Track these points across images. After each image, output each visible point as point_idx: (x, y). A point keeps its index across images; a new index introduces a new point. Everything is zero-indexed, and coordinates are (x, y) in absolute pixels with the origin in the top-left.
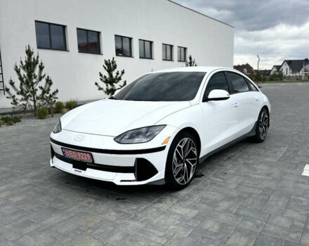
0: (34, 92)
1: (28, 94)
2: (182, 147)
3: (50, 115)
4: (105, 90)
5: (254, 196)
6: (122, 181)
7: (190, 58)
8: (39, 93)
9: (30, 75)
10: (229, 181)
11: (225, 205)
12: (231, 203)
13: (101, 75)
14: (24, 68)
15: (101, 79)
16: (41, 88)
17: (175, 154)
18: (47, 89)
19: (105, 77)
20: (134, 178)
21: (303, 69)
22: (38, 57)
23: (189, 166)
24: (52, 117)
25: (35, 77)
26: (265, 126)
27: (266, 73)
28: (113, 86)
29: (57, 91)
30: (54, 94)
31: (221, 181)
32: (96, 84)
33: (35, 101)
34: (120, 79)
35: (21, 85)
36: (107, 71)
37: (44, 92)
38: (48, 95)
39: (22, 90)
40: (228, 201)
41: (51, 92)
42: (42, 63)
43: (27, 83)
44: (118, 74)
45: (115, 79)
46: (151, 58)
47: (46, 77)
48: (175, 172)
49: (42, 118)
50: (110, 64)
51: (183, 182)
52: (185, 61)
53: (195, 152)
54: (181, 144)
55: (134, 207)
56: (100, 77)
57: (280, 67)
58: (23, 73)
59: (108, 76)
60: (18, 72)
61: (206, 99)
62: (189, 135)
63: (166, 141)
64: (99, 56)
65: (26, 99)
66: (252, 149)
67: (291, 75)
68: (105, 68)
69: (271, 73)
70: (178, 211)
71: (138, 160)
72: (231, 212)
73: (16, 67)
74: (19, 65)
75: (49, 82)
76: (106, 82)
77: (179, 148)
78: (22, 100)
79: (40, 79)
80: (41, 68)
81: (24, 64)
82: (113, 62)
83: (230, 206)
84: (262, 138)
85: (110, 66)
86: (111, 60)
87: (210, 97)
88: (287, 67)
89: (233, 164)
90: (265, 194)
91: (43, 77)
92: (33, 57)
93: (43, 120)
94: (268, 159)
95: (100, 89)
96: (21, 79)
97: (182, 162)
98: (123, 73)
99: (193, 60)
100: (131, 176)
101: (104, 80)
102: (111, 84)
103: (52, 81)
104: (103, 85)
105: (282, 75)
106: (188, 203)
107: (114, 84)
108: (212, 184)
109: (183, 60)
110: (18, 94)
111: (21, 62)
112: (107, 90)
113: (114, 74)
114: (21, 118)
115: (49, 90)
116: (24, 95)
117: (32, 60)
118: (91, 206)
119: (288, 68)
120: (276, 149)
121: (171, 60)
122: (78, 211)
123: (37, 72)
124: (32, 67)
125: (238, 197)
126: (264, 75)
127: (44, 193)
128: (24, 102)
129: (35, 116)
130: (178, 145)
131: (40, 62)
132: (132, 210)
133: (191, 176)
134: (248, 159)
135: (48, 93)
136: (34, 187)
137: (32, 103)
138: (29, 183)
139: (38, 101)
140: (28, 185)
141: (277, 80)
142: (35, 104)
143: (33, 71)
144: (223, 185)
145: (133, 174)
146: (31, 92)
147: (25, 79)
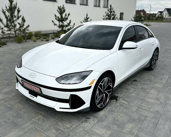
0: (15, 26)
1: (11, 27)
2: (103, 84)
3: (25, 40)
4: (58, 25)
5: (149, 119)
6: (60, 108)
7: (111, 6)
8: (18, 26)
9: (12, 16)
10: (132, 104)
11: (129, 126)
12: (133, 125)
13: (56, 16)
14: (8, 11)
15: (56, 19)
16: (19, 23)
17: (98, 89)
18: (22, 24)
19: (58, 17)
20: (69, 107)
22: (16, 4)
23: (106, 95)
24: (26, 42)
25: (15, 17)
26: (156, 60)
27: (154, 15)
28: (63, 23)
29: (29, 26)
30: (27, 27)
31: (127, 103)
32: (53, 21)
33: (15, 32)
34: (67, 19)
35: (7, 21)
36: (60, 13)
37: (21, 27)
38: (23, 28)
39: (7, 24)
40: (132, 122)
41: (25, 27)
42: (19, 8)
43: (10, 21)
44: (66, 15)
45: (64, 19)
46: (87, 5)
47: (22, 17)
48: (97, 101)
49: (19, 43)
50: (61, 9)
52: (107, 7)
53: (111, 86)
54: (102, 83)
55: (68, 126)
56: (55, 17)
57: (162, 12)
58: (8, 14)
59: (60, 17)
60: (4, 13)
61: (121, 48)
62: (109, 75)
64: (55, 3)
65: (10, 30)
67: (168, 17)
68: (58, 11)
69: (157, 16)
71: (72, 96)
72: (133, 133)
73: (3, 10)
74: (5, 9)
75: (24, 20)
76: (59, 20)
77: (101, 86)
78: (8, 31)
79: (18, 18)
80: (19, 11)
81: (8, 8)
82: (63, 8)
83: (133, 128)
84: (153, 68)
86: (62, 6)
87: (124, 47)
88: (167, 12)
89: (135, 89)
90: (156, 118)
91: (20, 17)
92: (13, 3)
93: (20, 44)
94: (156, 85)
95: (55, 25)
96: (6, 17)
97: (102, 93)
98: (69, 15)
99: (112, 7)
101: (57, 19)
102: (62, 22)
103: (25, 20)
104: (57, 22)
105: (163, 17)
106: (104, 124)
107: (64, 22)
108: (121, 105)
109: (106, 6)
110: (5, 27)
111: (6, 7)
112: (59, 26)
113: (64, 16)
114: (6, 42)
115: (24, 25)
116: (9, 28)
117: (13, 6)
118: (39, 122)
120: (161, 76)
121: (99, 6)
122: (30, 127)
123: (16, 13)
124: (13, 10)
125: (138, 119)
126: (152, 16)
127: (10, 109)
128: (9, 32)
129: (16, 41)
130: (100, 83)
131: (17, 7)
132: (67, 128)
133: (107, 101)
134: (144, 84)
135: (23, 27)
136: (5, 102)
137: (14, 33)
138: (2, 98)
139: (17, 32)
140: (1, 100)
141: (159, 20)
142: (15, 33)
143: (13, 13)
144: (128, 108)
145: (68, 104)
146: (13, 26)
147: (9, 18)
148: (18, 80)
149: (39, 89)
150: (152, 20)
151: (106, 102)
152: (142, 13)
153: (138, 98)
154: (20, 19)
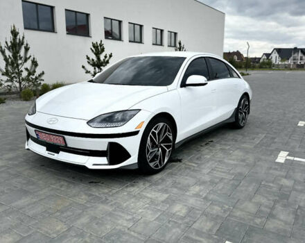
0: (19, 73)
1: (13, 75)
2: (157, 132)
3: (35, 97)
4: (92, 73)
5: (225, 181)
6: (94, 165)
7: (180, 44)
8: (25, 74)
9: (15, 56)
10: (203, 166)
11: (195, 189)
12: (202, 188)
13: (88, 58)
14: (9, 49)
15: (89, 63)
16: (27, 69)
17: (149, 138)
18: (32, 70)
19: (93, 60)
20: (107, 163)
21: (292, 58)
22: (23, 38)
23: (164, 151)
25: (21, 58)
26: (245, 113)
27: (256, 60)
28: (101, 69)
29: (43, 73)
30: (40, 75)
31: (196, 165)
32: (83, 67)
33: (20, 83)
34: (108, 62)
35: (7, 65)
36: (95, 54)
37: (30, 74)
38: (34, 77)
39: (7, 70)
40: (199, 186)
41: (37, 74)
42: (27, 45)
43: (12, 64)
44: (106, 57)
45: (102, 63)
46: (141, 42)
47: (32, 58)
48: (149, 157)
49: (26, 100)
50: (97, 47)
51: (157, 166)
52: (175, 46)
53: (171, 137)
54: (155, 129)
55: (106, 191)
56: (87, 60)
57: (270, 54)
58: (8, 53)
59: (95, 59)
60: (3, 52)
62: (164, 120)
63: (140, 126)
64: (87, 38)
65: (11, 80)
66: (231, 135)
67: (280, 63)
68: (93, 51)
69: (261, 61)
70: (149, 195)
71: (111, 144)
72: (201, 196)
73: (1, 47)
74: (3, 45)
75: (35, 63)
76: (94, 65)
77: (154, 133)
78: (7, 81)
79: (26, 60)
80: (27, 49)
81: (9, 44)
82: (101, 45)
83: (200, 191)
84: (242, 125)
85: (98, 49)
86: (99, 43)
87: (188, 82)
89: (210, 150)
90: (237, 180)
91: (29, 58)
92: (18, 37)
93: (28, 102)
95: (88, 72)
96: (6, 59)
97: (157, 146)
98: (111, 56)
99: (182, 45)
100: (104, 160)
101: (91, 63)
102: (99, 67)
104: (91, 69)
105: (271, 62)
106: (160, 187)
107: (102, 67)
108: (186, 168)
109: (173, 45)
110: (3, 75)
111: (6, 43)
112: (95, 73)
113: (102, 57)
114: (5, 99)
115: (35, 71)
116: (10, 76)
117: (18, 41)
118: (63, 189)
119: (278, 56)
120: (254, 136)
121: (161, 45)
122: (49, 194)
123: (22, 52)
124: (17, 48)
125: (210, 181)
126: (253, 62)
127: (17, 175)
128: (10, 84)
129: (20, 97)
130: (153, 130)
131: (25, 43)
132: (104, 193)
133: (166, 161)
134: (225, 144)
135: (34, 75)
136: (8, 169)
137: (18, 85)
138: (3, 164)
139: (23, 83)
140: (2, 167)
141: (266, 68)
142: (20, 86)
143: (18, 52)
144: (197, 170)
145: (105, 158)
146: (16, 73)
147: (10, 60)
148: (29, 136)
149: (61, 139)
150: (253, 68)
151: (164, 161)
152: (236, 57)
153: (213, 160)
154: (29, 62)
